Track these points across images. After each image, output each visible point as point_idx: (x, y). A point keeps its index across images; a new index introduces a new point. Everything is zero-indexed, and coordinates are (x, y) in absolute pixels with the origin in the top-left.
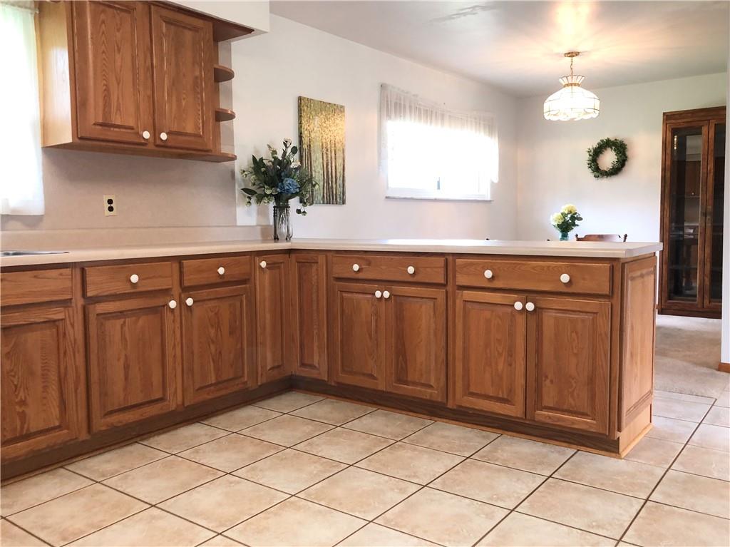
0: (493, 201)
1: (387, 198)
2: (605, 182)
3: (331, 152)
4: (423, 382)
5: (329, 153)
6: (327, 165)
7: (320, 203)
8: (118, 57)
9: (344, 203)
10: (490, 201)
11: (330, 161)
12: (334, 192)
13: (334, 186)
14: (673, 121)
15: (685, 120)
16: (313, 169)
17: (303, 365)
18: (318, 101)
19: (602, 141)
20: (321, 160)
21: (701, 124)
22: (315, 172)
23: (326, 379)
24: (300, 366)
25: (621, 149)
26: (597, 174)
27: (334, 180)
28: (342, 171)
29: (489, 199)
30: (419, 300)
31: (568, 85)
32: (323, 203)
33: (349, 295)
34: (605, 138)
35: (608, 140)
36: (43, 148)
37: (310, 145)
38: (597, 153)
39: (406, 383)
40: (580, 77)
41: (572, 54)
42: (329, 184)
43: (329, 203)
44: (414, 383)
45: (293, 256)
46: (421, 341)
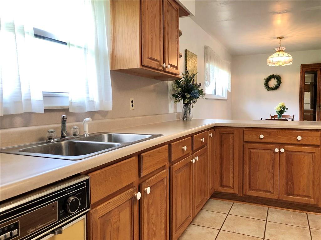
0: (229, 100)
1: (206, 98)
2: (271, 92)
4: (304, 194)
8: (155, 20)
10: (226, 100)
14: (305, 68)
15: (310, 68)
17: (222, 186)
18: (191, 52)
19: (270, 75)
21: (317, 70)
23: (238, 193)
24: (220, 187)
25: (278, 79)
26: (268, 89)
29: (226, 98)
30: (302, 153)
33: (255, 151)
34: (272, 74)
35: (273, 75)
36: (111, 71)
38: (268, 80)
39: (293, 195)
40: (285, 48)
41: (280, 38)
44: (298, 195)
45: (217, 130)
46: (304, 174)
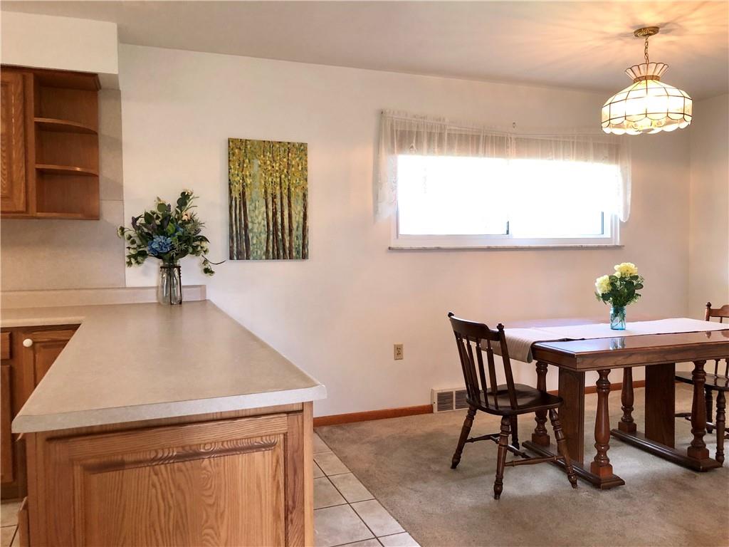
0: (623, 246)
1: (389, 248)
3: (282, 198)
5: (278, 201)
6: (275, 214)
7: (261, 259)
9: (305, 257)
11: (279, 210)
12: (287, 245)
13: (287, 238)
16: (249, 219)
18: (259, 142)
20: (264, 209)
22: (253, 222)
27: (287, 231)
28: (301, 220)
31: (639, 79)
32: (267, 258)
37: (244, 193)
40: (661, 66)
41: (646, 32)
42: (277, 235)
43: (277, 257)
